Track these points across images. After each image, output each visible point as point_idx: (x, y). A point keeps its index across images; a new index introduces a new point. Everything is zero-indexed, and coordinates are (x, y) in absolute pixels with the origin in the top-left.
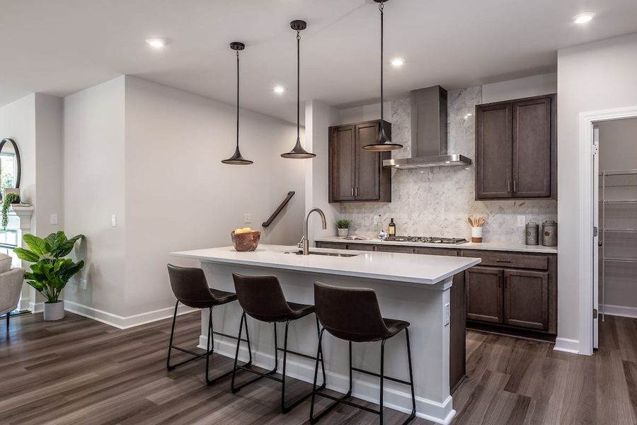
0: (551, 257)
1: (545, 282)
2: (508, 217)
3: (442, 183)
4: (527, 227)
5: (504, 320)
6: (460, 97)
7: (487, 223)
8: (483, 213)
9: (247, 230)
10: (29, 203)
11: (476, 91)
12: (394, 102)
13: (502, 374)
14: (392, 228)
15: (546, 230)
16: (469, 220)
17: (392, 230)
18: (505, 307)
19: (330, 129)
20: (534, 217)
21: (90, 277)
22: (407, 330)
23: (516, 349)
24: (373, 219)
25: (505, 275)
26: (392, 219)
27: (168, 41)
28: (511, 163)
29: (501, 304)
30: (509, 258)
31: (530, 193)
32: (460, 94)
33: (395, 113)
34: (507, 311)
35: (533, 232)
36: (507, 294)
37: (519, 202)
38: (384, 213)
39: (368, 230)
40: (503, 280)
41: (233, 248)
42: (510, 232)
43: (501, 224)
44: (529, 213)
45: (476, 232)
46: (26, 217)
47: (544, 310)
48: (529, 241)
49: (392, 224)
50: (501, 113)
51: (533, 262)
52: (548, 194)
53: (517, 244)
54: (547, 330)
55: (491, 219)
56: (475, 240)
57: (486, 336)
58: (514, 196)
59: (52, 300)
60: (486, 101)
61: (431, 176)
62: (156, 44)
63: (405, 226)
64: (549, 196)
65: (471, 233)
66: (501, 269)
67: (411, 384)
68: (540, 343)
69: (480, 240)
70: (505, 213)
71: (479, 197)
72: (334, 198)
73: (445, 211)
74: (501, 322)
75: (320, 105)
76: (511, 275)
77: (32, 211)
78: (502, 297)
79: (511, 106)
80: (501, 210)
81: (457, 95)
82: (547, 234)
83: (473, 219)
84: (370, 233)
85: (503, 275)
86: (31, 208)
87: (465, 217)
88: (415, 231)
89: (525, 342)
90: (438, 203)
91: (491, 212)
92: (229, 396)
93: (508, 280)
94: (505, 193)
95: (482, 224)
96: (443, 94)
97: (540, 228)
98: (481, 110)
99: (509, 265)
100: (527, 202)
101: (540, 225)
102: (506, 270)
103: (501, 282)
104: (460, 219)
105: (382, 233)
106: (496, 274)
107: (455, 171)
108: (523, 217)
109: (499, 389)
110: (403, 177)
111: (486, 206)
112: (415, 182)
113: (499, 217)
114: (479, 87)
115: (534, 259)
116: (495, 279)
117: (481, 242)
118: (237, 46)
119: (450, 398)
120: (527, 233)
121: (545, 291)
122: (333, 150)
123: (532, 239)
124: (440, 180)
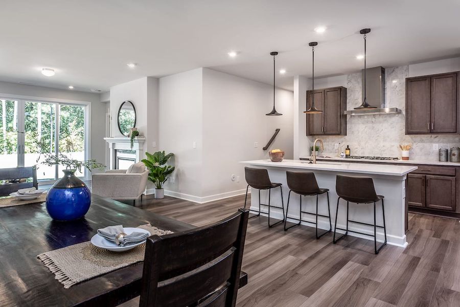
0: (457, 168)
1: (454, 183)
2: (427, 145)
3: (381, 124)
4: (440, 150)
5: (426, 205)
6: (394, 73)
7: (412, 148)
8: (409, 142)
9: (279, 150)
10: (142, 135)
11: (405, 69)
12: (349, 75)
13: (429, 231)
14: (348, 151)
15: (453, 153)
16: (400, 146)
17: (348, 152)
18: (427, 197)
19: (307, 92)
20: (444, 145)
21: (177, 176)
22: (382, 200)
23: (435, 221)
24: (334, 145)
25: (427, 179)
26: (348, 146)
27: (238, 53)
28: (429, 112)
29: (424, 195)
30: (429, 169)
31: (442, 131)
32: (394, 71)
33: (350, 81)
34: (428, 200)
35: (444, 154)
36: (428, 190)
37: (434, 136)
38: (342, 142)
39: (331, 152)
40: (425, 182)
41: (270, 160)
42: (428, 154)
43: (421, 149)
44: (441, 142)
45: (405, 154)
46: (142, 143)
47: (453, 199)
48: (441, 160)
49: (348, 148)
50: (423, 83)
51: (446, 171)
52: (455, 131)
53: (433, 160)
54: (455, 211)
55: (414, 146)
56: (404, 158)
57: (414, 215)
58: (431, 132)
59: (159, 188)
60: (412, 75)
61: (374, 120)
62: (233, 55)
63: (356, 150)
64: (456, 132)
65: (401, 154)
66: (424, 175)
67: (385, 228)
68: (450, 219)
69: (407, 158)
70: (424, 142)
71: (408, 133)
72: (310, 133)
73: (383, 141)
74: (424, 206)
75: (302, 78)
76: (431, 179)
77: (145, 140)
78: (424, 192)
79: (430, 79)
80: (422, 141)
81: (392, 71)
82: (454, 155)
83: (402, 146)
84: (332, 154)
85: (426, 179)
86: (144, 138)
87: (397, 144)
88: (363, 153)
89: (439, 218)
90: (378, 136)
91: (415, 142)
92: (283, 232)
93: (429, 181)
94: (425, 130)
95: (409, 149)
96: (383, 70)
97: (449, 152)
98: (409, 81)
99: (429, 173)
100: (440, 136)
101: (449, 149)
102: (427, 176)
103: (424, 182)
104: (393, 146)
105: (342, 154)
106: (421, 178)
107: (390, 117)
108: (437, 145)
109: (430, 236)
110: (355, 120)
111: (412, 138)
112: (363, 123)
113: (421, 145)
114: (406, 66)
115: (446, 169)
116: (420, 181)
117: (408, 160)
118: (274, 54)
119: (405, 236)
120: (440, 155)
121: (454, 188)
122: (309, 104)
123: (443, 158)
124: (380, 122)
